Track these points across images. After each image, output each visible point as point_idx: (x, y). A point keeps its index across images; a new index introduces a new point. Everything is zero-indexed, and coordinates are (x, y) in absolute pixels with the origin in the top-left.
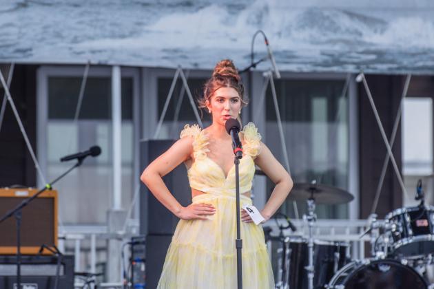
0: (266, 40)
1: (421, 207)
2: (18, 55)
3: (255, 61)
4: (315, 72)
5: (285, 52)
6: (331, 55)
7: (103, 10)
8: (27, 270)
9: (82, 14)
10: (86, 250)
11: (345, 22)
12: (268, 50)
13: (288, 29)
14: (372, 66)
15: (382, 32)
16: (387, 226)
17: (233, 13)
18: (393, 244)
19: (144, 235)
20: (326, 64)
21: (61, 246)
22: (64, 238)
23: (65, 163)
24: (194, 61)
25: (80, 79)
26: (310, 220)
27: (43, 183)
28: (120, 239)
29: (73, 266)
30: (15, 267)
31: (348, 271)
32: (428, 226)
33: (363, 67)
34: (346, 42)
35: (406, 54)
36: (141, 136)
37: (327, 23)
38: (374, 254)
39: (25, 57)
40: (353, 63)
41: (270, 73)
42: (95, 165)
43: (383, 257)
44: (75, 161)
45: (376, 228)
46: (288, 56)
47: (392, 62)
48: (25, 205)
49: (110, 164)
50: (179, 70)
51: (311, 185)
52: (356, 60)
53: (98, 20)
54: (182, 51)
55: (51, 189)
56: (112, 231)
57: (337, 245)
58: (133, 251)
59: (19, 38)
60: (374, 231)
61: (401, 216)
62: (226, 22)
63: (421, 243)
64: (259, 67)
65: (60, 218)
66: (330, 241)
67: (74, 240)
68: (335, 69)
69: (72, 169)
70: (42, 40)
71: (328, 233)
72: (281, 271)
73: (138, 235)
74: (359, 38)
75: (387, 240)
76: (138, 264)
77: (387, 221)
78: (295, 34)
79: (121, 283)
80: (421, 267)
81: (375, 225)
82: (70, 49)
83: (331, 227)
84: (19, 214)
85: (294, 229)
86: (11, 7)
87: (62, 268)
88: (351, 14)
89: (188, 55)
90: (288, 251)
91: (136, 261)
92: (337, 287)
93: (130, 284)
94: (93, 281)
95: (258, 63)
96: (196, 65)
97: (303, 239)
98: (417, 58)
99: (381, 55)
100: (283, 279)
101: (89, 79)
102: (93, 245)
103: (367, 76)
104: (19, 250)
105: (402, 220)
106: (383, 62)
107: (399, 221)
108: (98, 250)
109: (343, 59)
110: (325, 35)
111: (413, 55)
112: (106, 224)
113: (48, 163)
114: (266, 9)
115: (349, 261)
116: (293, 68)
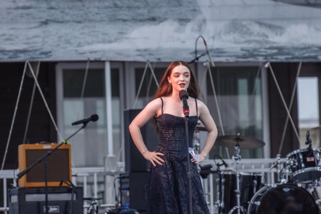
0: (205, 42)
1: (310, 149)
2: (43, 56)
3: (198, 55)
4: (237, 62)
5: (218, 49)
6: (248, 51)
7: (97, 24)
8: (52, 197)
9: (83, 28)
10: (90, 184)
11: (256, 28)
12: (206, 48)
13: (219, 34)
14: (275, 57)
15: (281, 34)
16: (287, 162)
17: (182, 25)
18: (291, 174)
19: (128, 172)
20: (244, 57)
21: (74, 181)
22: (76, 176)
23: (75, 126)
24: (157, 57)
25: (84, 71)
26: (236, 159)
27: (61, 140)
28: (112, 175)
29: (82, 193)
30: (44, 196)
31: (263, 192)
32: (314, 161)
33: (268, 57)
34: (258, 42)
35: (297, 49)
36: (125, 107)
37: (244, 29)
38: (279, 180)
39: (47, 57)
40: (262, 56)
41: (208, 63)
42: (96, 127)
43: (285, 182)
44: (82, 125)
45: (280, 164)
46: (220, 52)
47: (288, 54)
48: (49, 154)
49: (105, 126)
50: (149, 63)
51: (237, 136)
52: (264, 54)
53: (94, 32)
54: (149, 51)
55: (66, 143)
56: (107, 170)
57: (255, 175)
58: (121, 183)
59: (43, 45)
60: (279, 165)
61: (297, 155)
62: (177, 31)
63: (310, 173)
64: (201, 60)
65: (73, 162)
66: (250, 173)
67: (83, 176)
68: (251, 59)
69: (80, 129)
70: (58, 45)
71: (250, 168)
72: (219, 193)
73: (124, 172)
74: (266, 39)
75: (287, 171)
76: (125, 191)
77: (287, 159)
78: (224, 37)
79: (114, 205)
80: (311, 188)
81: (279, 161)
82: (76, 51)
83: (252, 164)
84: (46, 160)
85: (226, 166)
86: (37, 25)
87: (75, 195)
88: (260, 24)
89: (154, 53)
90: (223, 180)
91: (123, 189)
92: (255, 203)
93: (120, 205)
94: (96, 203)
95: (200, 57)
96: (159, 59)
97: (232, 172)
98: (304, 51)
99: (281, 50)
100: (220, 199)
101: (90, 70)
102: (95, 180)
103: (272, 64)
104: (46, 184)
105: (297, 158)
106: (282, 54)
107: (295, 158)
108: (99, 183)
109: (255, 53)
110: (243, 37)
111: (302, 49)
112: (104, 166)
113: (65, 127)
114: (204, 21)
115: (263, 185)
116: (223, 59)
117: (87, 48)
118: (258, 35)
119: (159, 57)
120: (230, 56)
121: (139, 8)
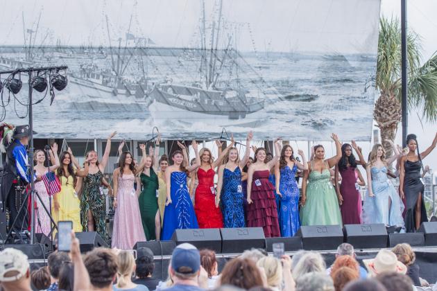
62: (140, 124)
88: (180, 121)
96: (129, 139)
99: (190, 134)
117: (94, 133)
121: (120, 112)
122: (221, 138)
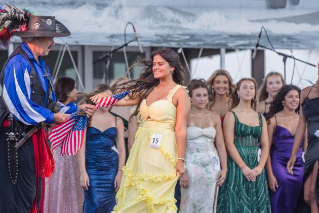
6: (162, 36)
11: (170, 14)
14: (187, 43)
15: (193, 21)
17: (99, 9)
24: (75, 40)
35: (208, 36)
37: (159, 16)
47: (199, 40)
50: (66, 46)
52: (177, 39)
62: (95, 15)
68: (164, 45)
74: (179, 25)
96: (77, 42)
98: (215, 38)
103: (184, 49)
106: (194, 41)
109: (169, 39)
110: (157, 23)
111: (213, 36)
114: (121, 6)
118: (172, 21)
119: (78, 40)
120: (145, 41)
122: (258, 45)
